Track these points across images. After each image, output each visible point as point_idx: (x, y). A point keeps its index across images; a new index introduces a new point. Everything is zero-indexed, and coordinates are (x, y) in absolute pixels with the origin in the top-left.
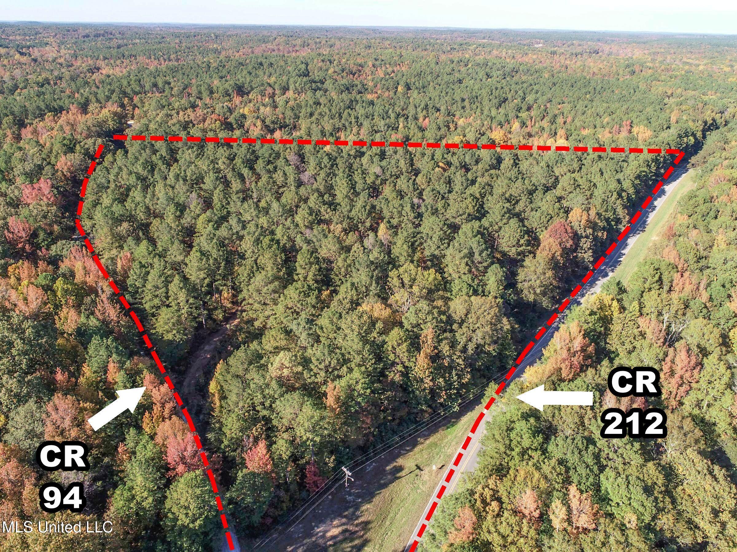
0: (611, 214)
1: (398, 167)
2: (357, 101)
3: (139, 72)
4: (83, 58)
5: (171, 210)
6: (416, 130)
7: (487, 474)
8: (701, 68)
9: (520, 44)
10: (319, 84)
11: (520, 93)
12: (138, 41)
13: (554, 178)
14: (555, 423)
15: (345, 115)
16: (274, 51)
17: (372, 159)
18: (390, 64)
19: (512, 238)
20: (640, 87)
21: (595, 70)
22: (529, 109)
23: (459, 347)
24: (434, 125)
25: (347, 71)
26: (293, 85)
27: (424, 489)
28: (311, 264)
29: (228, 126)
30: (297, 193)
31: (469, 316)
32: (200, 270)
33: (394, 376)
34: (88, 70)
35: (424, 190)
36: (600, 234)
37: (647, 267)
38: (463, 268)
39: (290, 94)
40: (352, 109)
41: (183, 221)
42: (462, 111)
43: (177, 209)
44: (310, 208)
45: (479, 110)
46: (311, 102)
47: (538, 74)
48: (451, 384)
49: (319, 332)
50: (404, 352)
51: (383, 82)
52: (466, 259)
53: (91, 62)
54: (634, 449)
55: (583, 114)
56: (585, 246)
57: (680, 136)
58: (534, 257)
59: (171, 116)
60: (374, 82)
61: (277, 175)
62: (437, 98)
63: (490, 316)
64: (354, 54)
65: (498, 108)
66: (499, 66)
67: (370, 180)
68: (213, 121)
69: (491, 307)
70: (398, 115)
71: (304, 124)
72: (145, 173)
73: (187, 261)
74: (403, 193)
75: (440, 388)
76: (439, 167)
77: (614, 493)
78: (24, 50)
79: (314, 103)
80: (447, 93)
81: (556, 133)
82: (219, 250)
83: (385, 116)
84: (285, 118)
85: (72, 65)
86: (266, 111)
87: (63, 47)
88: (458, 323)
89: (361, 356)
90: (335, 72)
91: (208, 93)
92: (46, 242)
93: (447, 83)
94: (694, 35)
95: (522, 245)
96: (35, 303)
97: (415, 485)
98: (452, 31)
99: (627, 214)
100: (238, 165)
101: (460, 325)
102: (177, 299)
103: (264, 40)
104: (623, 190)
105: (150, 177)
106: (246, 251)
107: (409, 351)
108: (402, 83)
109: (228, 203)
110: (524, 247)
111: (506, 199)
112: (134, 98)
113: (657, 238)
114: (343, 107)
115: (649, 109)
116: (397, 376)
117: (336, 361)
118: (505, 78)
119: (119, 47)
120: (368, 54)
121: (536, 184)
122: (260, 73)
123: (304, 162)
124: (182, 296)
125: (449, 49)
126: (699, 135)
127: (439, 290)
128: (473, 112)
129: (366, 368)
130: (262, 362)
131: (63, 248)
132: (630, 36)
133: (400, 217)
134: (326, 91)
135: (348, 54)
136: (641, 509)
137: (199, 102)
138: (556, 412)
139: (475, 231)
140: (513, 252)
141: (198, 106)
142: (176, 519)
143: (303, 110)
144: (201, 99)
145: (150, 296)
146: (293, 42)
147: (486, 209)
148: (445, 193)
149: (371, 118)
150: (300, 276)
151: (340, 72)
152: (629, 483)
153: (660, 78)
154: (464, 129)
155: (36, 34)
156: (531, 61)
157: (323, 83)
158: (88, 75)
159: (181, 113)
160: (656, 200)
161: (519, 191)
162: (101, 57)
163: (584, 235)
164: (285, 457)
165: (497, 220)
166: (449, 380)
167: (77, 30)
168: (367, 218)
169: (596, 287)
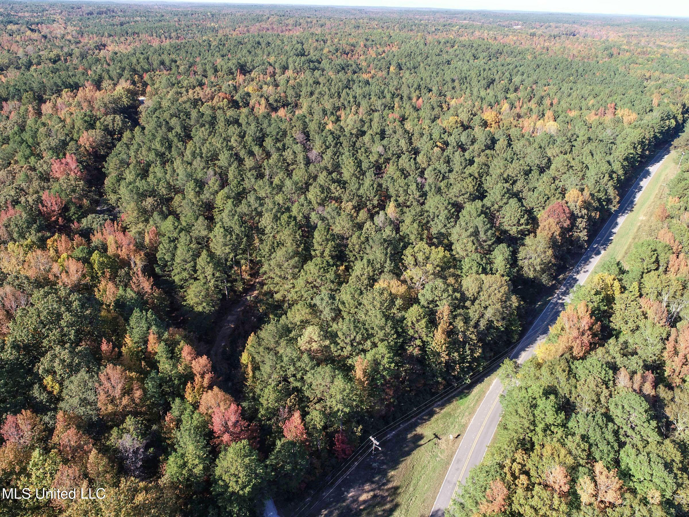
0: (603, 194)
1: (398, 146)
2: (354, 81)
3: (144, 50)
4: (89, 35)
5: (191, 186)
6: (412, 110)
7: (513, 449)
8: (675, 51)
9: (499, 25)
10: (316, 64)
11: (507, 74)
12: (138, 19)
13: (547, 159)
14: (572, 399)
15: (344, 94)
16: (268, 30)
17: (373, 138)
18: (380, 45)
19: (512, 218)
20: (620, 69)
21: (575, 52)
22: (516, 90)
23: (472, 323)
24: (428, 105)
25: (341, 51)
26: (292, 65)
27: (442, 457)
28: (327, 240)
29: (235, 104)
30: (306, 171)
31: (481, 294)
32: (225, 245)
33: (413, 350)
34: (95, 47)
35: (425, 169)
36: (593, 214)
37: (644, 248)
38: (470, 247)
39: (289, 73)
40: (350, 89)
41: (202, 197)
42: (453, 91)
43: (196, 185)
44: (321, 186)
45: (468, 90)
46: (311, 81)
47: (521, 56)
48: (464, 358)
49: (341, 307)
50: (423, 328)
51: (375, 62)
52: (472, 238)
53: (96, 39)
54: (651, 427)
55: (569, 96)
56: (581, 225)
57: (662, 119)
58: (535, 236)
59: (181, 93)
60: (367, 62)
61: (287, 153)
62: (428, 79)
63: (501, 294)
64: (346, 34)
65: (486, 89)
66: (484, 48)
67: (373, 158)
68: (221, 99)
69: (502, 286)
70: (393, 95)
71: (305, 103)
72: (163, 150)
73: (211, 235)
74: (405, 172)
75: (454, 362)
76: (437, 146)
77: (637, 470)
78: (33, 27)
79: (314, 83)
80: (437, 74)
81: (543, 115)
82: (241, 226)
83: (381, 95)
84: (287, 97)
85: (79, 42)
86: (268, 90)
87: (69, 23)
88: (471, 300)
89: (384, 331)
90: (330, 52)
91: (213, 72)
92: (77, 216)
93: (438, 64)
94: (665, 18)
95: (522, 224)
96: (76, 276)
97: (434, 454)
98: (434, 12)
99: (617, 195)
100: (249, 143)
101: (473, 302)
102: (204, 272)
103: (258, 19)
104: (613, 172)
105: (167, 153)
106: (265, 227)
107: (427, 327)
108: (394, 63)
109: (243, 180)
110: (524, 226)
111: (504, 179)
112: (144, 75)
113: (644, 218)
114: (341, 87)
115: (631, 92)
116: (416, 350)
117: (361, 336)
118: (490, 59)
119: (122, 24)
120: (359, 34)
121: (531, 164)
122: (259, 51)
123: (309, 140)
124: (209, 270)
125: (434, 29)
126: (680, 117)
127: (449, 268)
128: (462, 92)
129: (388, 343)
130: (291, 335)
131: (93, 222)
132: (604, 18)
133: (405, 195)
134: (323, 70)
135: (339, 34)
136: (663, 485)
137: (205, 80)
138: (573, 389)
139: (479, 211)
140: (513, 231)
141: (204, 84)
142: (227, 486)
143: (304, 89)
144: (206, 77)
145: (179, 270)
146: (286, 21)
147: (486, 189)
148: (445, 173)
149: (368, 97)
150: (317, 252)
151: (335, 52)
152: (650, 460)
153: (637, 61)
154: (456, 109)
155: (43, 11)
156: (512, 43)
157: (320, 63)
158: (97, 52)
159: (191, 91)
160: (641, 180)
161: (516, 172)
162: (106, 34)
163: (580, 215)
164: (319, 427)
165: (498, 200)
166: (463, 354)
167: (80, 8)
168: (375, 196)
169: (590, 264)
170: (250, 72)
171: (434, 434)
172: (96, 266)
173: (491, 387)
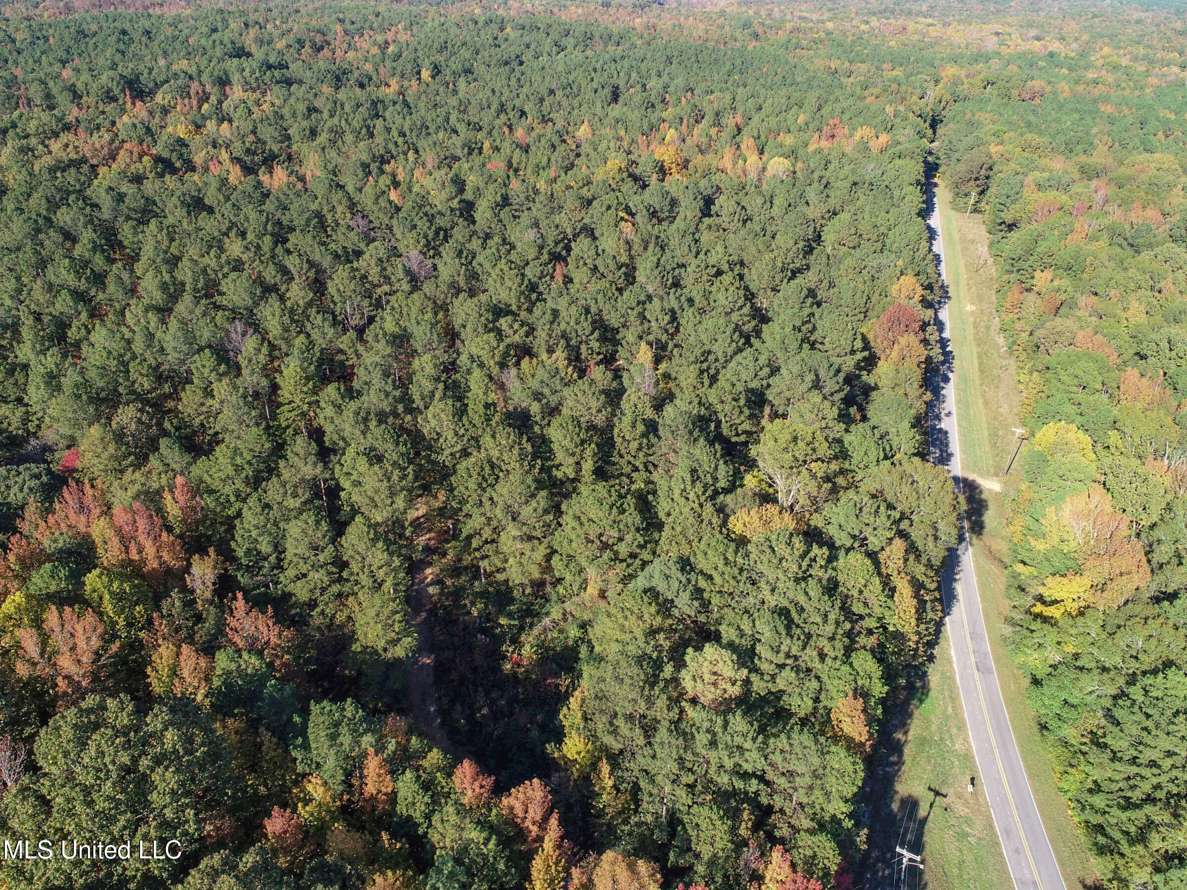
5: (207, 364)
13: (813, 225)
16: (113, 4)
19: (842, 342)
25: (309, 43)
27: (977, 834)
39: (235, 92)
43: (217, 359)
49: (704, 584)
51: (388, 63)
60: (371, 63)
68: (135, 156)
84: (263, 142)
86: (220, 130)
90: (289, 46)
95: (857, 351)
97: (958, 830)
110: (860, 354)
113: (973, 308)
116: (872, 639)
143: (292, 125)
150: (568, 470)
151: (296, 45)
159: (54, 144)
160: (933, 245)
163: (926, 319)
168: (592, 333)
169: (947, 400)
170: (152, 93)
171: (930, 789)
172: (108, 607)
173: (955, 665)
